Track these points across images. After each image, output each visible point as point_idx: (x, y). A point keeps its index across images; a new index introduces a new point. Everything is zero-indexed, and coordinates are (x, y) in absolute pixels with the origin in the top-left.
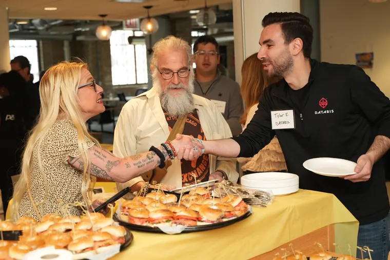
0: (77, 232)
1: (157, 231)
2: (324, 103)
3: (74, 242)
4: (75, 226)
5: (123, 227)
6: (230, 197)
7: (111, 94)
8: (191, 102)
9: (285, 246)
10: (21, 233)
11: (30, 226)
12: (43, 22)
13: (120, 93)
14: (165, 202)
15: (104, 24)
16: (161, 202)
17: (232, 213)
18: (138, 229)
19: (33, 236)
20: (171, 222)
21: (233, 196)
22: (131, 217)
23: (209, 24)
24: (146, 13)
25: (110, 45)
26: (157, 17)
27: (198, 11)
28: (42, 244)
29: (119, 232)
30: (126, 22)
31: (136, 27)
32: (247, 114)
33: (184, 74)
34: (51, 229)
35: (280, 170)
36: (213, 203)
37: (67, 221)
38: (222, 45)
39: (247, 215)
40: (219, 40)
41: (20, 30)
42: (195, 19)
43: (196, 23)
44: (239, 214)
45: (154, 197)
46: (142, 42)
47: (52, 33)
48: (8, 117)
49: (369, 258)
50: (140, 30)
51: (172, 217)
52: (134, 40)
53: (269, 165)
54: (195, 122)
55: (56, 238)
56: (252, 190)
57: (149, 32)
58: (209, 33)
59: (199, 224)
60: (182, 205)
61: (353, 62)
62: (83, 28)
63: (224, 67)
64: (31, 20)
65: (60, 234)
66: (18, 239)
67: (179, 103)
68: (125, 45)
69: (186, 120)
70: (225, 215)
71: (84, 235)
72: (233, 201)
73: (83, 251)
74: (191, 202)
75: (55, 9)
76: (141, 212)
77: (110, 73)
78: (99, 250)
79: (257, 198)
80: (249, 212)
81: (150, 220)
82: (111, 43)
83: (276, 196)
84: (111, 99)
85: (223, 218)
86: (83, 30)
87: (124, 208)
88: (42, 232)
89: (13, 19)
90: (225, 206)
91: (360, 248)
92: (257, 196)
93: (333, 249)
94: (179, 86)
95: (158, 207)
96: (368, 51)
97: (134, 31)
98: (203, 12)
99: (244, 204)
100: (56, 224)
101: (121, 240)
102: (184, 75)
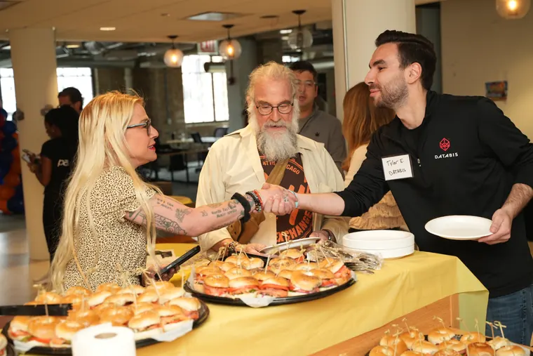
0: (139, 305)
1: (239, 304)
2: (445, 145)
3: (136, 317)
4: (137, 298)
5: (197, 299)
6: (329, 262)
7: (183, 135)
8: (294, 144)
9: (398, 321)
10: (70, 306)
11: (81, 299)
12: (99, 45)
13: (194, 132)
14: (248, 269)
15: (173, 47)
16: (243, 268)
17: (331, 280)
18: (216, 301)
19: (85, 311)
20: (255, 293)
21: (333, 260)
22: (206, 287)
23: (304, 46)
24: (227, 33)
25: (181, 74)
26: (240, 39)
27: (290, 31)
28: (96, 320)
29: (192, 305)
30: (201, 45)
31: (213, 51)
32: (350, 159)
33: (286, 108)
34: (108, 301)
35: (392, 227)
36: (307, 269)
37: (127, 291)
38: (321, 72)
39: (350, 284)
40: (317, 66)
41: (70, 55)
42: (286, 41)
43: (287, 45)
44: (340, 282)
45: (235, 262)
46: (221, 69)
47: (110, 59)
48: (61, 162)
49: (502, 337)
50: (219, 55)
51: (258, 287)
52: (211, 67)
53: (378, 222)
54: (298, 168)
55: (114, 313)
56: (357, 253)
57: (229, 56)
58: (305, 58)
59: (291, 294)
60: (270, 272)
61: (482, 93)
62: (147, 52)
63: (322, 100)
64: (83, 43)
65: (118, 308)
66: (66, 315)
67: (279, 145)
68: (200, 73)
69: (286, 166)
70: (323, 284)
71: (149, 309)
72: (332, 266)
73: (147, 328)
74: (281, 268)
75: (113, 29)
76: (219, 280)
77: (182, 108)
78: (167, 327)
79: (363, 263)
80: (352, 279)
81: (230, 290)
82: (183, 70)
83: (385, 259)
84: (183, 140)
85: (320, 287)
86: (149, 55)
87: (198, 275)
88: (97, 306)
89: (61, 42)
90: (322, 272)
91: (490, 324)
92: (362, 260)
93: (456, 325)
94: (279, 124)
95: (240, 274)
96: (501, 79)
97: (211, 56)
98: (296, 32)
99: (346, 269)
100: (114, 296)
101: (194, 315)
102: (285, 110)
